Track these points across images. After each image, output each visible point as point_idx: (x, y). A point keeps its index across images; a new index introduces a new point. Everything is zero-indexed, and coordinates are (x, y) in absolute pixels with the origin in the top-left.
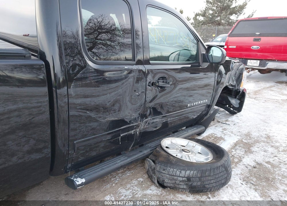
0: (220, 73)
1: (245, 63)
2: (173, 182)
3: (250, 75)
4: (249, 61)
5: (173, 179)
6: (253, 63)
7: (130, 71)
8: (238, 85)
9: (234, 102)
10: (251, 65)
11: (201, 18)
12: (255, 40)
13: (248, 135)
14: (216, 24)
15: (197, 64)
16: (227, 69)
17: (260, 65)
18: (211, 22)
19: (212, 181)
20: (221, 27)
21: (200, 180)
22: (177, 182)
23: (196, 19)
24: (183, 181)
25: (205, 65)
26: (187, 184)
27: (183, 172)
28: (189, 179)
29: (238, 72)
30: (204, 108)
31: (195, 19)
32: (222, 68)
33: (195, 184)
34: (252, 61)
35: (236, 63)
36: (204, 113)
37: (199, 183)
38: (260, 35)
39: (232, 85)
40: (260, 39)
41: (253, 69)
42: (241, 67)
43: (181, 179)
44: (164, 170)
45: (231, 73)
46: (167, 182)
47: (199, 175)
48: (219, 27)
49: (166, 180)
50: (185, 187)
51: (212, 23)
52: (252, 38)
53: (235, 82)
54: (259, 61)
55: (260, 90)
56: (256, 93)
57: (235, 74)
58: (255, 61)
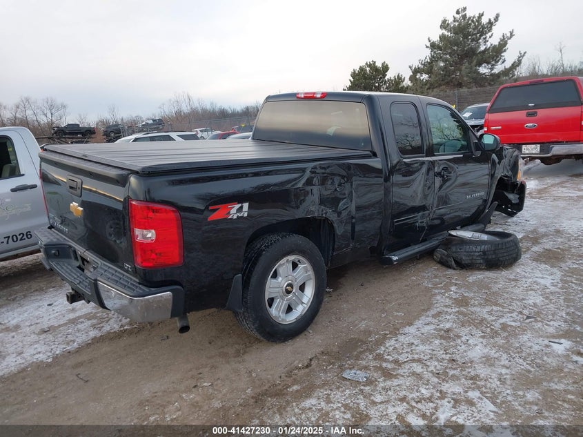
0: (494, 163)
1: (520, 150)
2: (471, 258)
3: (529, 169)
4: (524, 147)
5: (470, 255)
6: (531, 149)
7: (423, 163)
8: (514, 177)
9: (513, 197)
10: (527, 152)
11: (425, 77)
12: (529, 115)
13: (534, 231)
14: (454, 85)
15: (470, 154)
16: (501, 158)
17: (541, 150)
18: (444, 82)
19: (505, 254)
20: (464, 90)
21: (495, 253)
22: (475, 257)
23: (416, 79)
24: (479, 255)
25: (478, 154)
26: (483, 259)
27: (479, 247)
28: (484, 253)
29: (512, 160)
30: (480, 202)
31: (413, 78)
32: (494, 156)
33: (490, 257)
34: (529, 146)
35: (508, 150)
36: (481, 208)
37: (494, 257)
38: (534, 107)
39: (507, 176)
40: (536, 113)
41: (532, 159)
42: (516, 153)
43: (477, 254)
44: (460, 249)
45: (505, 161)
46: (465, 259)
47: (493, 249)
48: (461, 90)
49: (464, 258)
50: (481, 261)
51: (447, 84)
52: (525, 112)
53: (510, 172)
54: (539, 145)
55: (546, 188)
56: (540, 191)
57: (510, 163)
58: (533, 146)
